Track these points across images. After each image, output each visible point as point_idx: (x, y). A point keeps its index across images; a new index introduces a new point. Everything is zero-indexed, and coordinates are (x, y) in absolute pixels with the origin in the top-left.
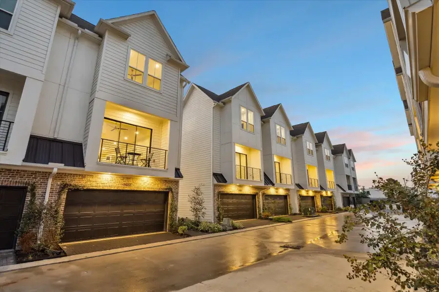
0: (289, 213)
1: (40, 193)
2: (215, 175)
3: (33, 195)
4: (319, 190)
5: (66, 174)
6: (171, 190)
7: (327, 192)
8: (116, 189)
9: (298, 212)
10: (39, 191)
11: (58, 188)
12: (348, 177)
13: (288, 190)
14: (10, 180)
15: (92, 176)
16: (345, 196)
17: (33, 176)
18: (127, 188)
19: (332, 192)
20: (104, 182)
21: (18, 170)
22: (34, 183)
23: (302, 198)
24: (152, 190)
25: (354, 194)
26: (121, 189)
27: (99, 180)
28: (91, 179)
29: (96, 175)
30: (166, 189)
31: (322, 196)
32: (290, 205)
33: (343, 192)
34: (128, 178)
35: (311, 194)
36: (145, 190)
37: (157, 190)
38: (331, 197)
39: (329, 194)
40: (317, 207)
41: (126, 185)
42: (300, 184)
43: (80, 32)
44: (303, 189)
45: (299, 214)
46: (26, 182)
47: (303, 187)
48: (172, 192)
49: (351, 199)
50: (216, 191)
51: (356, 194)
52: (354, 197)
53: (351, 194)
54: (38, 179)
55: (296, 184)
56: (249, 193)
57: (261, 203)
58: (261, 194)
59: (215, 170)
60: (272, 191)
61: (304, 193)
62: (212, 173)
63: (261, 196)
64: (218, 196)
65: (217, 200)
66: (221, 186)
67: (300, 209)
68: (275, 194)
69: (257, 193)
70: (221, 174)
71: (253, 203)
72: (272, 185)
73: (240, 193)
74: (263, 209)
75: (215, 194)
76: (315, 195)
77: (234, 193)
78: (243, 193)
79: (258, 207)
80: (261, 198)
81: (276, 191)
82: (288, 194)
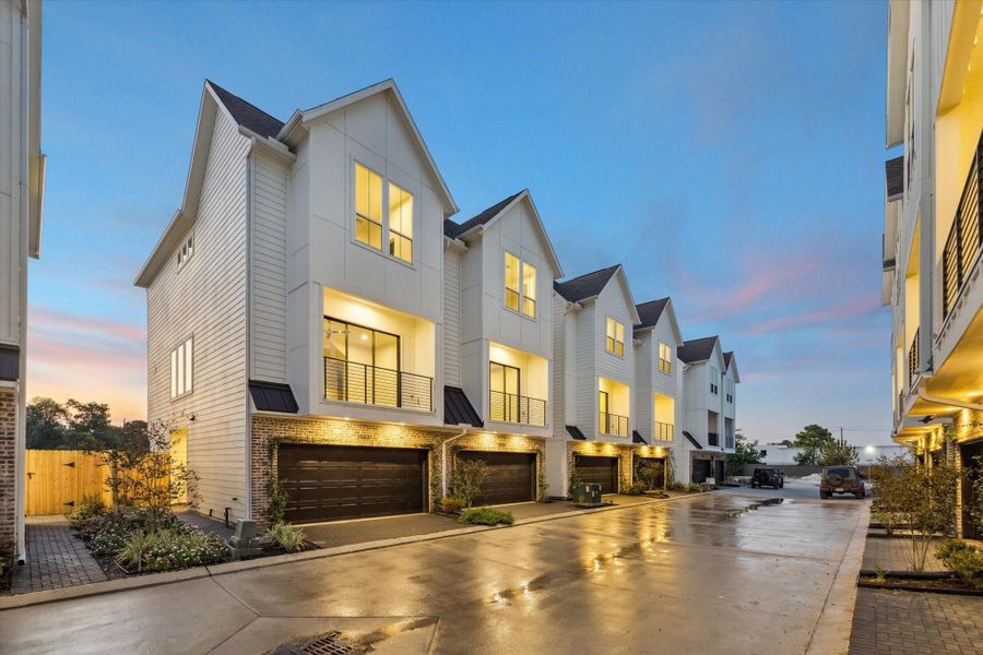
0: (538, 498)
4: (630, 442)
7: (652, 449)
9: (565, 494)
12: (713, 415)
13: (540, 441)
16: (700, 458)
19: (667, 450)
23: (581, 461)
25: (723, 454)
31: (636, 457)
32: (542, 477)
33: (695, 449)
35: (609, 451)
38: (661, 461)
39: (659, 453)
40: (622, 483)
42: (580, 428)
44: (584, 438)
45: (567, 499)
47: (585, 434)
49: (714, 465)
50: (263, 438)
51: (728, 455)
52: (722, 462)
53: (713, 455)
55: (567, 428)
56: (402, 446)
57: (444, 473)
58: (444, 448)
59: (258, 371)
60: (486, 441)
61: (588, 449)
62: (244, 380)
63: (444, 454)
64: (271, 451)
65: (265, 464)
66: (283, 421)
67: (571, 487)
68: (497, 450)
69: (431, 447)
70: (288, 386)
71: (421, 472)
72: (474, 425)
73: (367, 443)
74: (450, 489)
75: (254, 445)
76: (620, 452)
77: (338, 443)
78: (375, 445)
79: (434, 486)
80: (444, 458)
81: (498, 441)
82: (541, 454)
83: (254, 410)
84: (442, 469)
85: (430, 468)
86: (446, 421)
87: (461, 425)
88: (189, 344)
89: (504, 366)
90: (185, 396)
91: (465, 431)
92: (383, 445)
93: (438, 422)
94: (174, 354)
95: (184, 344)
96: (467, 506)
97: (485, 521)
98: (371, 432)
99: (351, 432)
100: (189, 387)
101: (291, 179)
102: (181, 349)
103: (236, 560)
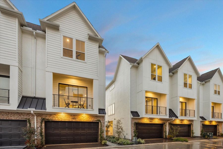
1: (33, 122)
2: (132, 112)
3: (30, 124)
5: (42, 114)
6: (100, 121)
8: (68, 121)
10: (32, 122)
11: (40, 120)
13: (192, 121)
14: (19, 117)
15: (55, 114)
17: (28, 115)
18: (74, 120)
20: (62, 117)
21: (22, 113)
22: (29, 118)
26: (71, 121)
27: (59, 117)
28: (55, 116)
29: (57, 114)
30: (97, 121)
32: (192, 130)
34: (74, 115)
35: (214, 123)
36: (84, 121)
40: (218, 133)
42: (203, 117)
43: (34, 33)
45: (200, 137)
46: (26, 118)
47: (206, 119)
54: (31, 116)
55: (200, 117)
56: (158, 123)
57: (167, 129)
58: (167, 123)
59: (132, 109)
60: (177, 122)
61: (207, 123)
62: (130, 111)
63: (167, 125)
64: (134, 125)
65: (133, 127)
66: (136, 119)
67: (201, 133)
68: (180, 124)
69: (164, 123)
70: (137, 112)
71: (162, 129)
72: (176, 118)
73: (151, 123)
74: (169, 133)
75: (132, 123)
76: (218, 124)
77: (146, 123)
78: (153, 123)
79: (165, 132)
80: (167, 126)
81: (181, 121)
82: (192, 124)
83: (132, 117)
84: (167, 128)
85: (164, 128)
86: (169, 117)
87: (173, 118)
88: (113, 105)
89: (182, 102)
90: (112, 115)
91: (174, 119)
92: (154, 123)
93: (167, 117)
94: (109, 107)
95: (112, 105)
96: (174, 137)
97: (180, 140)
98: (152, 120)
99: (148, 120)
100: (113, 113)
101: (137, 70)
102: (111, 106)
103: (135, 144)
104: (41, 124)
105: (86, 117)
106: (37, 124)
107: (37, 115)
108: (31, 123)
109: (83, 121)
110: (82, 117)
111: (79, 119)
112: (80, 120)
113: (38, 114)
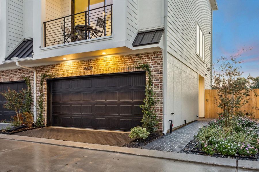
3: (30, 86)
6: (148, 70)
11: (41, 79)
15: (59, 65)
17: (29, 72)
18: (88, 73)
22: (30, 77)
24: (118, 72)
28: (59, 68)
29: (62, 63)
30: (138, 68)
34: (88, 61)
36: (108, 73)
37: (125, 71)
41: (87, 69)
46: (26, 77)
48: (150, 72)
104: (42, 84)
105: (112, 62)
106: (37, 87)
107: (36, 71)
108: (31, 84)
109: (105, 72)
110: (104, 63)
111: (98, 68)
112: (100, 70)
113: (38, 67)
